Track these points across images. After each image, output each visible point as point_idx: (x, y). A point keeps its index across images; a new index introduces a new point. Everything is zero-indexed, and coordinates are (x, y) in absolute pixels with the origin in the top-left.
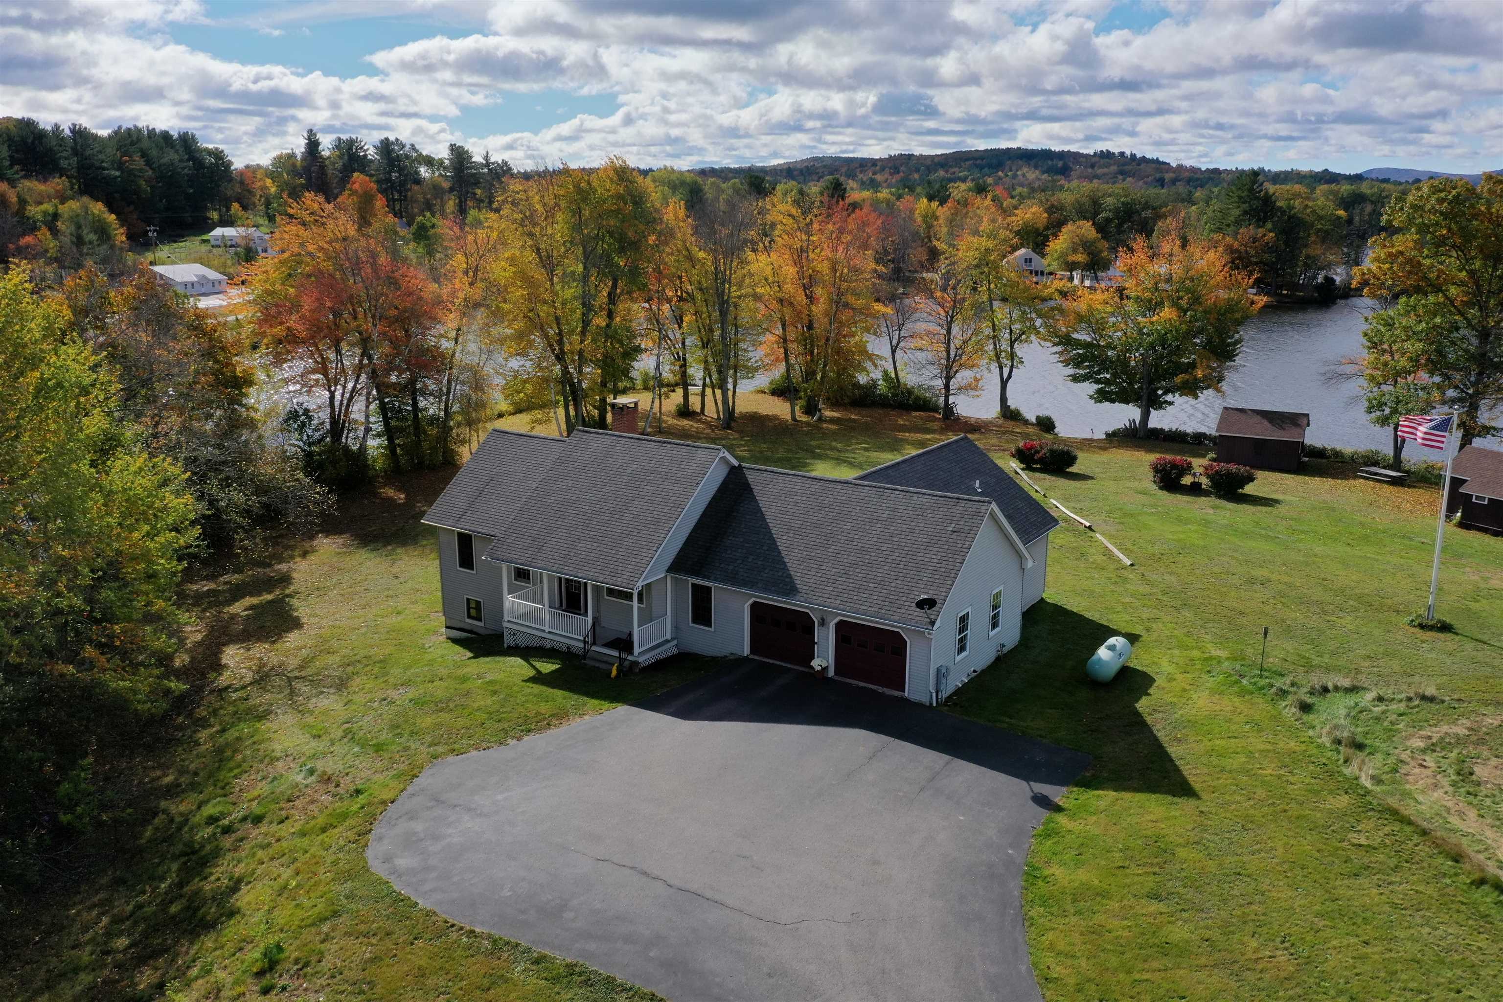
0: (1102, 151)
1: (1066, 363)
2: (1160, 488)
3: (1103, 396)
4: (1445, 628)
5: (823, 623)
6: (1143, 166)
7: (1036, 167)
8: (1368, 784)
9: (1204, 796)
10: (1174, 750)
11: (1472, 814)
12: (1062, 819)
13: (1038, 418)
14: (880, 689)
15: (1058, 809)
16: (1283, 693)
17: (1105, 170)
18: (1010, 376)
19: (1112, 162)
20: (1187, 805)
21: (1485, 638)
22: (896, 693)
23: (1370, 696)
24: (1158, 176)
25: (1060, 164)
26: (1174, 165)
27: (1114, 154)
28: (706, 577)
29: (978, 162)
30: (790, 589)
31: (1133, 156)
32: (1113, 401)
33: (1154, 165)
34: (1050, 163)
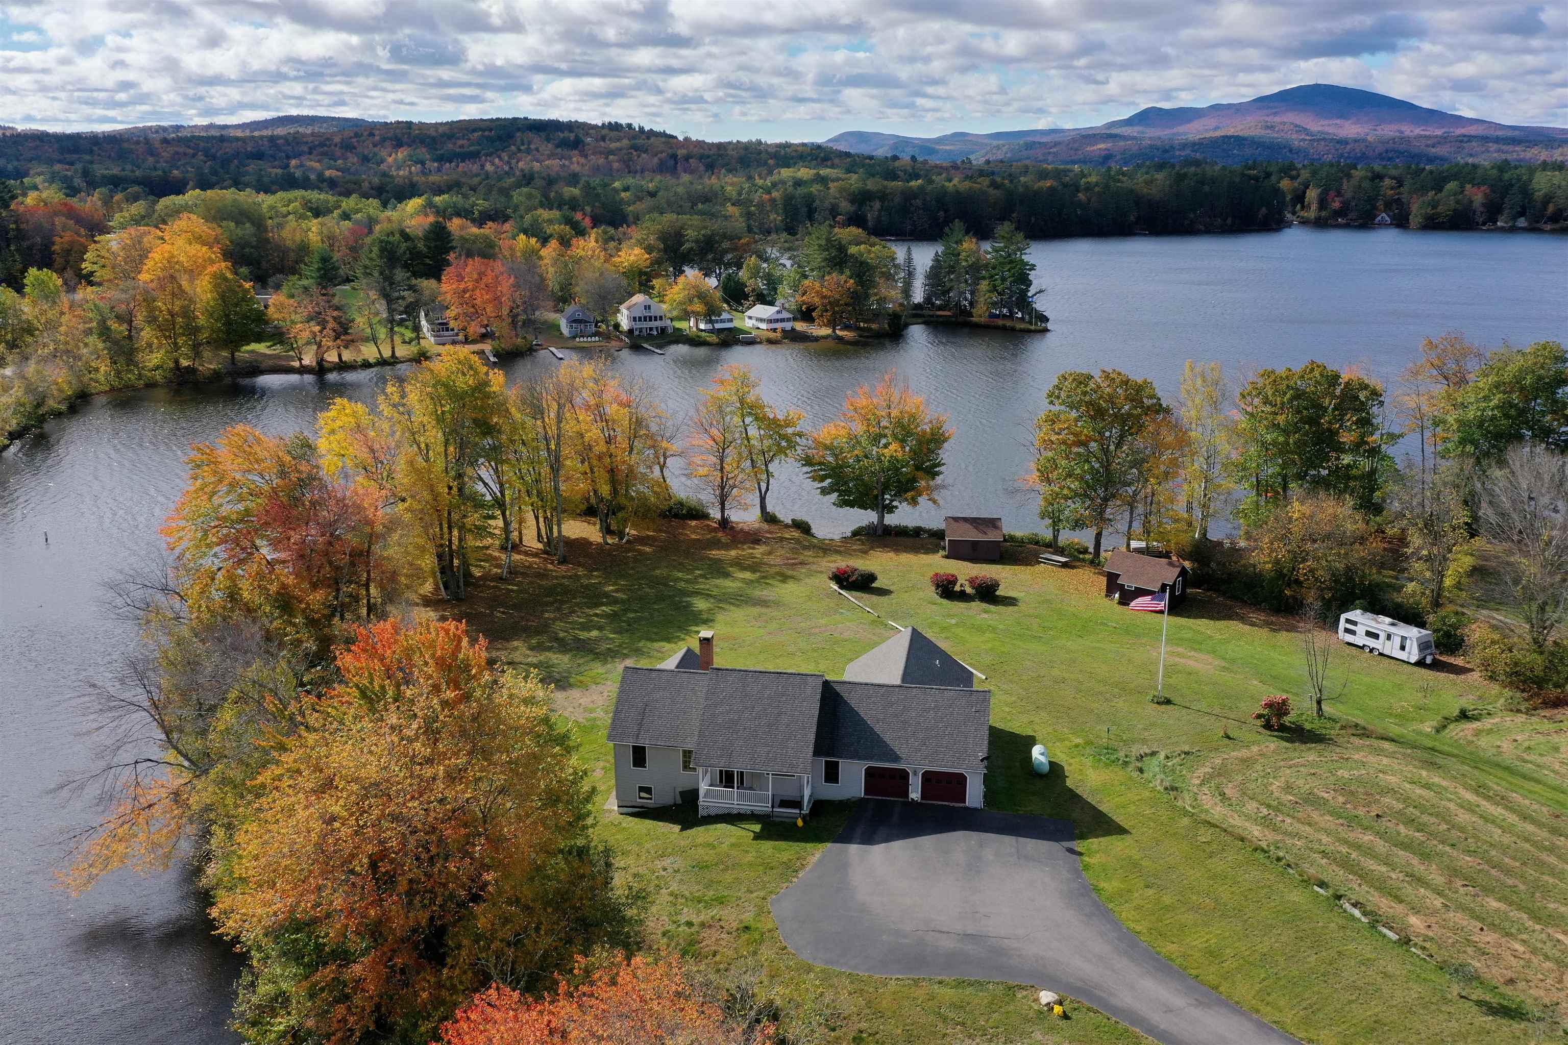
0: (610, 123)
1: (814, 479)
2: (941, 597)
3: (844, 503)
4: (1168, 702)
5: (915, 773)
6: (653, 139)
7: (548, 140)
8: (1190, 809)
9: (1133, 831)
10: (1103, 808)
11: (1236, 816)
12: (1086, 858)
13: (793, 520)
14: (952, 804)
15: (1081, 854)
16: (1126, 763)
17: (618, 144)
18: (767, 489)
19: (622, 134)
20: (1128, 839)
21: (1188, 705)
22: (962, 805)
23: (1162, 756)
24: (670, 151)
25: (572, 136)
26: (681, 138)
27: (621, 125)
28: (834, 756)
29: (487, 133)
30: (896, 758)
31: (641, 129)
32: (852, 506)
33: (663, 139)
34: (561, 135)
